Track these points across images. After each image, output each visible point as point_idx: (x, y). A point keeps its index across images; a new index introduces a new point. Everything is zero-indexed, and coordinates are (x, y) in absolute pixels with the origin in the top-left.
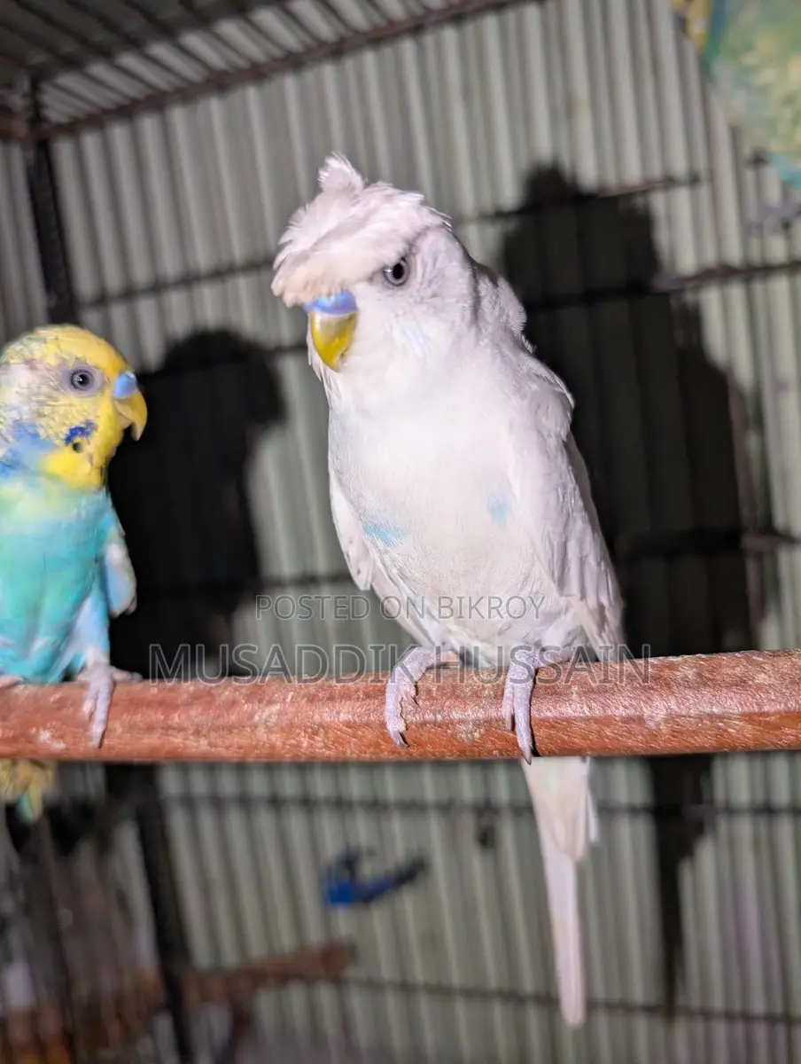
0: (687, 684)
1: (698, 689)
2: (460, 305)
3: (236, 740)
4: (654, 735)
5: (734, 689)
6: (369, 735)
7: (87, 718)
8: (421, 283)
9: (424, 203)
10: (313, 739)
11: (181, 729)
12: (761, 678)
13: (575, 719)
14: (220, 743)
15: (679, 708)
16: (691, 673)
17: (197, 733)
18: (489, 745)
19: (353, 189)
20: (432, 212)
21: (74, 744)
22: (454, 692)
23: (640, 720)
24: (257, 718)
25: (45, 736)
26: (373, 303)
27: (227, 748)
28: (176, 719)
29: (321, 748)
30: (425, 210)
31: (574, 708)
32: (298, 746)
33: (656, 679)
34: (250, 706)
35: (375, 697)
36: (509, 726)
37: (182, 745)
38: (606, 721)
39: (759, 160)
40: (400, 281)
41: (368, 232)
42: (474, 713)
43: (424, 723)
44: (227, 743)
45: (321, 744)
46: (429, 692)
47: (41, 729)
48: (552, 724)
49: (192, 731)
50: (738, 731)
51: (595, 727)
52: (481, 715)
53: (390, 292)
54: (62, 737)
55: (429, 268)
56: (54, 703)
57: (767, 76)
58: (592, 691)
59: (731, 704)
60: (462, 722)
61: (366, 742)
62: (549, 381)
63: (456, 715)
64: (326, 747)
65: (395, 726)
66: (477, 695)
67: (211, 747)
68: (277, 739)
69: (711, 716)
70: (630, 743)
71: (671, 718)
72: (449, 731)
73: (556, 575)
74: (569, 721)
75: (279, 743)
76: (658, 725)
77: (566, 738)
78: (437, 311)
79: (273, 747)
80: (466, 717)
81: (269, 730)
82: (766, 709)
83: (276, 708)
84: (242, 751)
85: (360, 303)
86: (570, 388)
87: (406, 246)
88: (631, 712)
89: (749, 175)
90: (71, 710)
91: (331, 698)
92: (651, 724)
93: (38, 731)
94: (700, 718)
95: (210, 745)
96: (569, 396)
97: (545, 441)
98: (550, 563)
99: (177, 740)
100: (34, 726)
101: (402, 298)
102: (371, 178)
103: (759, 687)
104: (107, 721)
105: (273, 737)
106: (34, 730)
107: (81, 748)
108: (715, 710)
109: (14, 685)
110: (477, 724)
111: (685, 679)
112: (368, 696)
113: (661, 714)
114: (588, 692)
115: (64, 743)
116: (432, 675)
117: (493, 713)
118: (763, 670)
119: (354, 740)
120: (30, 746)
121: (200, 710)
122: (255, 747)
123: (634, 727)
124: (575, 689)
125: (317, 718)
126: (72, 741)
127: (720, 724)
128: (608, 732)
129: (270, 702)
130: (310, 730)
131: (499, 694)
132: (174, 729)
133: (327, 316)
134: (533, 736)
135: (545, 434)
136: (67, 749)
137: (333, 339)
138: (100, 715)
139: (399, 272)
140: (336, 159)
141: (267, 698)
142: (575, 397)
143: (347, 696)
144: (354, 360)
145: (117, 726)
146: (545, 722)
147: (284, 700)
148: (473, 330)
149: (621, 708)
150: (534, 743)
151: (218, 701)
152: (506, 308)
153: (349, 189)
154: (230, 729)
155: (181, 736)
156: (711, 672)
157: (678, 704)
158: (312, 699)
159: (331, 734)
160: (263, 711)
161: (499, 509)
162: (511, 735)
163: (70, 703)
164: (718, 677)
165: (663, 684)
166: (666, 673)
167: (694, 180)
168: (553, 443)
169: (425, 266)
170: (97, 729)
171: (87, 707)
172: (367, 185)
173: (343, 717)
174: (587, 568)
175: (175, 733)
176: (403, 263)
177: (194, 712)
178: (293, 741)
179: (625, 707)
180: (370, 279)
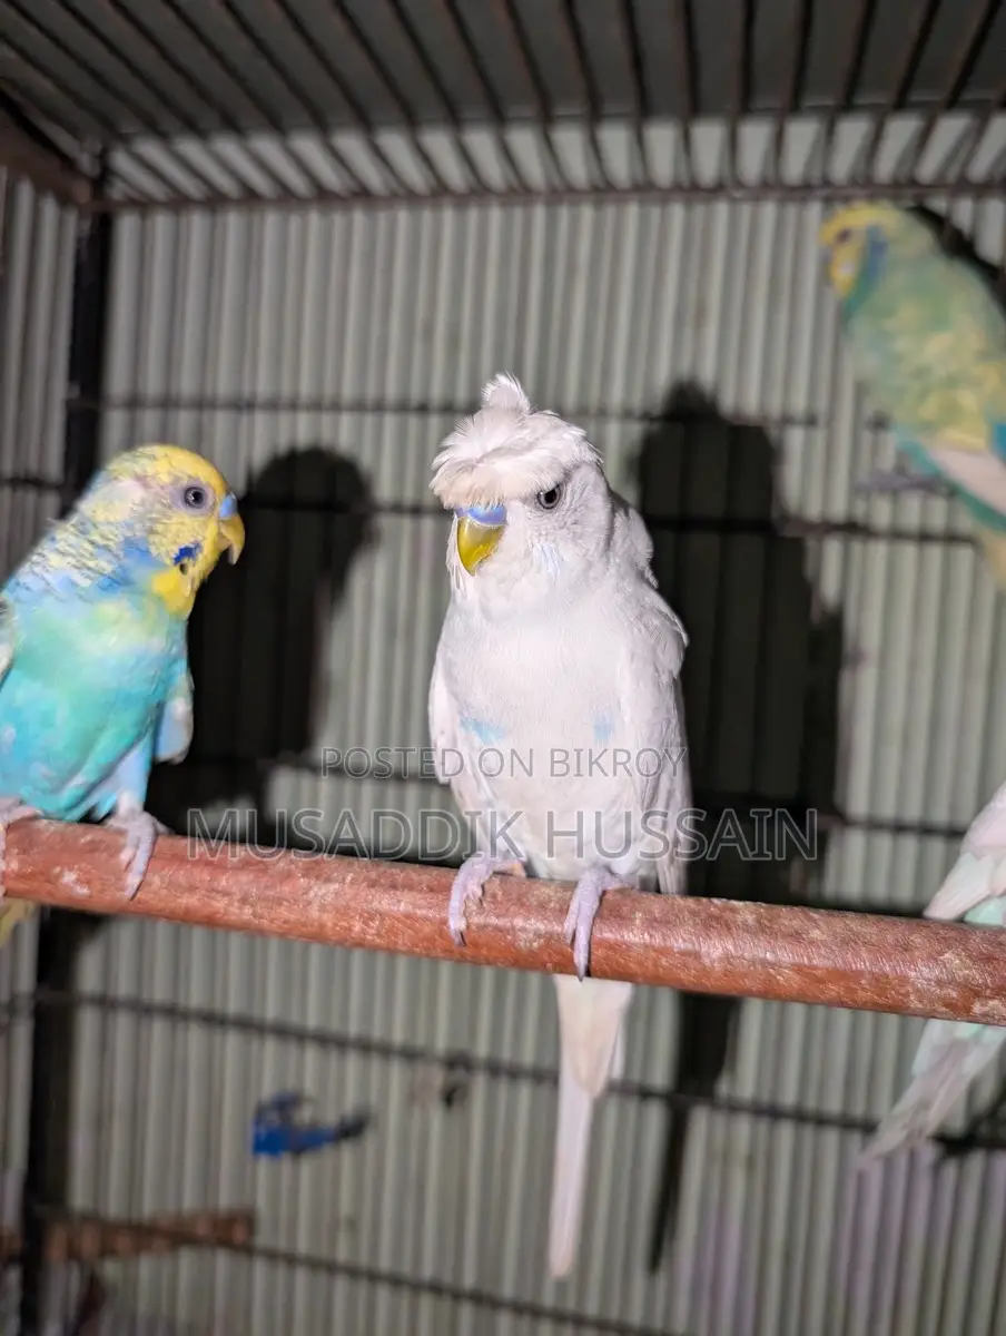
0: (747, 928)
1: (755, 934)
2: (596, 535)
3: (283, 912)
4: (706, 972)
5: (789, 939)
6: (427, 929)
7: (123, 867)
8: (568, 510)
9: (586, 439)
10: (368, 926)
11: (226, 893)
12: (816, 934)
13: (635, 944)
14: (266, 914)
15: (736, 950)
16: (750, 919)
17: (244, 901)
18: (546, 958)
19: (521, 411)
20: (591, 449)
21: (102, 891)
22: (519, 899)
23: (696, 955)
24: (312, 894)
25: (69, 877)
26: (521, 519)
27: (272, 921)
28: (223, 882)
29: (373, 935)
30: (585, 445)
31: (635, 936)
32: (350, 929)
33: (717, 919)
34: (306, 880)
35: (440, 892)
36: (569, 941)
37: (222, 911)
38: (664, 951)
39: (880, 423)
40: (551, 505)
41: (533, 457)
42: (537, 924)
43: (485, 926)
44: (273, 915)
45: (373, 931)
46: (494, 896)
47: (66, 869)
48: (612, 947)
49: (239, 897)
50: (786, 981)
51: (653, 954)
52: (541, 927)
53: (539, 513)
54: (88, 883)
55: (577, 496)
56: (85, 844)
57: (902, 345)
58: (655, 920)
59: (786, 955)
60: (523, 930)
61: (421, 935)
62: (669, 619)
63: (519, 922)
64: (378, 935)
65: (456, 924)
66: (542, 906)
67: (255, 917)
68: (328, 919)
69: (764, 962)
70: (683, 976)
71: (727, 958)
72: (509, 937)
73: (645, 804)
74: (629, 946)
75: (330, 924)
76: (712, 962)
77: (622, 961)
78: (576, 538)
79: (322, 926)
80: (528, 928)
81: (323, 908)
82: (815, 962)
83: (335, 886)
84: (286, 926)
85: (509, 518)
86: (687, 628)
87: (562, 475)
88: (690, 946)
89: (867, 436)
90: (104, 855)
91: (394, 887)
92: (706, 961)
93: (62, 871)
94: (753, 962)
95: (254, 915)
96: (684, 636)
97: (659, 676)
98: (644, 792)
99: (219, 904)
100: (58, 864)
101: (549, 520)
102: (538, 405)
103: (812, 942)
104: (145, 874)
105: (326, 917)
106: (58, 870)
107: (107, 897)
108: (768, 955)
109: (35, 818)
110: (538, 935)
111: (745, 923)
112: (431, 890)
113: (717, 953)
114: (652, 923)
115: (89, 888)
116: (497, 880)
117: (557, 928)
118: (818, 927)
119: (410, 932)
120: (49, 887)
121: (251, 877)
122: (304, 925)
123: (690, 960)
124: (639, 915)
125: (375, 904)
126: (99, 887)
127: (771, 970)
128: (664, 961)
129: (328, 880)
130: (366, 915)
131: (563, 911)
132: (218, 892)
133: (477, 523)
134: (590, 953)
135: (660, 669)
136: (91, 897)
137: (477, 545)
138: (140, 864)
139: (551, 498)
140: (507, 376)
141: (325, 875)
142: (691, 637)
143: (410, 887)
144: (489, 566)
145: (156, 880)
146: (604, 944)
147: (344, 880)
148: (604, 559)
149: (680, 940)
150: (589, 961)
151: (270, 872)
152: (636, 541)
153: (517, 410)
154: (279, 901)
155: (226, 900)
156: (770, 921)
157: (735, 946)
158: (373, 884)
159: (388, 922)
160: (320, 888)
161: (604, 729)
162: (570, 950)
163: (104, 846)
164: (775, 926)
165: (724, 925)
166: (728, 915)
167: (811, 421)
168: (665, 679)
169: (573, 492)
170: (133, 880)
171: (125, 856)
172: (533, 411)
173: (402, 907)
174: (672, 802)
175: (219, 897)
176: (557, 490)
177: (245, 878)
178: (344, 924)
179: (684, 941)
180: (525, 500)
